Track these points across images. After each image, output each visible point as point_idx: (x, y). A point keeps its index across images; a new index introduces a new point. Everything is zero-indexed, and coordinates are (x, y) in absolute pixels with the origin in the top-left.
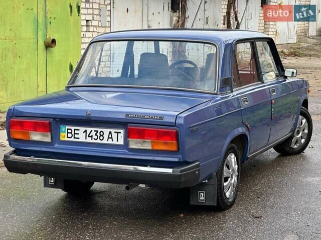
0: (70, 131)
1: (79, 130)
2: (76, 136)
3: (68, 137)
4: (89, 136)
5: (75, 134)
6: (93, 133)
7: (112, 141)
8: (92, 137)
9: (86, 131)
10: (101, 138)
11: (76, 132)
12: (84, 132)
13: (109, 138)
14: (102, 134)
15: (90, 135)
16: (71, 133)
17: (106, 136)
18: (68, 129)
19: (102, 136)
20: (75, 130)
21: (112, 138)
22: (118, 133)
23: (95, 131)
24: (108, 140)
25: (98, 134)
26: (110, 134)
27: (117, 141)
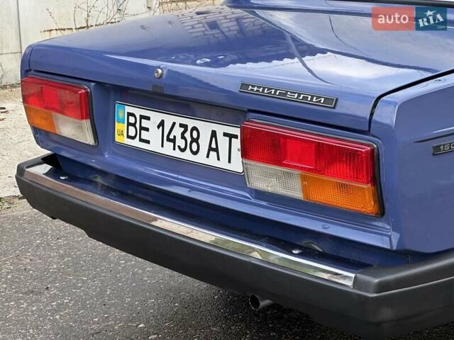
0: (132, 120)
1: (149, 118)
2: (145, 135)
3: (128, 136)
4: (169, 140)
5: (141, 128)
6: (178, 131)
7: (218, 158)
8: (173, 141)
10: (194, 147)
11: (144, 123)
12: (159, 127)
13: (210, 149)
14: (195, 135)
15: (171, 137)
18: (130, 114)
19: (197, 141)
20: (141, 117)
21: (216, 150)
23: (181, 125)
24: (208, 156)
25: (187, 135)
26: (214, 139)
27: (229, 162)
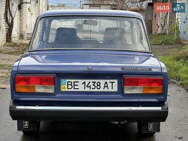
0: (70, 83)
1: (78, 82)
2: (76, 87)
3: (68, 88)
4: (87, 86)
5: (74, 85)
6: (91, 84)
7: (108, 89)
8: (90, 87)
9: (84, 83)
10: (99, 87)
11: (76, 84)
12: (83, 84)
13: (105, 87)
14: (99, 84)
15: (89, 86)
16: (71, 85)
17: (102, 85)
18: (68, 82)
19: (99, 85)
20: (74, 82)
21: (107, 87)
22: (112, 83)
23: (93, 82)
24: (104, 89)
25: (96, 85)
26: (106, 84)
27: (112, 89)
